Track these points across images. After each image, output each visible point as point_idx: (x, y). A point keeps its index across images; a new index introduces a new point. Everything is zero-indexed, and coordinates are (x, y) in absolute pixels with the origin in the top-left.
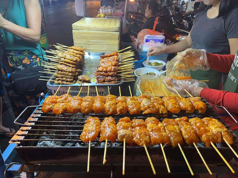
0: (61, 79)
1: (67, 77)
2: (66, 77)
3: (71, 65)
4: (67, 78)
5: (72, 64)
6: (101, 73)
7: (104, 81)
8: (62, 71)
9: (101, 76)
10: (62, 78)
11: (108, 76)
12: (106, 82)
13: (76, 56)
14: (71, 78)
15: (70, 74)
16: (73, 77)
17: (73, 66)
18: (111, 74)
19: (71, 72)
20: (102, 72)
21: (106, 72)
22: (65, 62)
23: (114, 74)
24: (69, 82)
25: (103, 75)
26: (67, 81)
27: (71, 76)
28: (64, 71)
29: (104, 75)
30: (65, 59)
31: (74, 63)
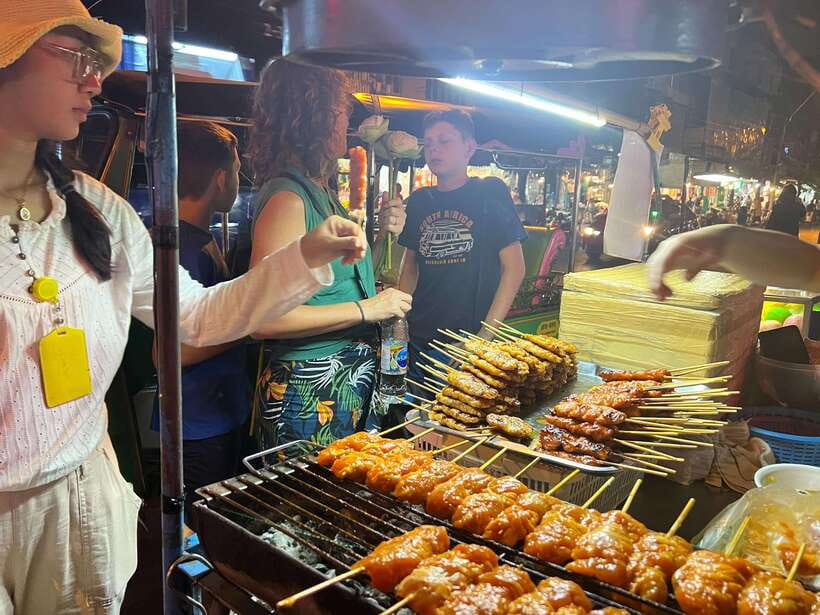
0: (445, 409)
1: (464, 408)
2: (461, 408)
3: (489, 379)
4: (461, 412)
5: (495, 377)
6: (561, 420)
7: (560, 448)
8: (456, 388)
9: (557, 430)
10: (450, 407)
11: (578, 434)
12: (566, 452)
13: (523, 361)
14: (472, 416)
15: (475, 402)
16: (479, 414)
17: (496, 383)
18: (588, 429)
19: (478, 398)
20: (566, 417)
21: (577, 420)
22: (476, 367)
23: (599, 432)
24: (464, 424)
25: (563, 428)
26: (459, 421)
27: (476, 409)
28: (462, 391)
29: (568, 430)
30: (480, 358)
31: (502, 374)
